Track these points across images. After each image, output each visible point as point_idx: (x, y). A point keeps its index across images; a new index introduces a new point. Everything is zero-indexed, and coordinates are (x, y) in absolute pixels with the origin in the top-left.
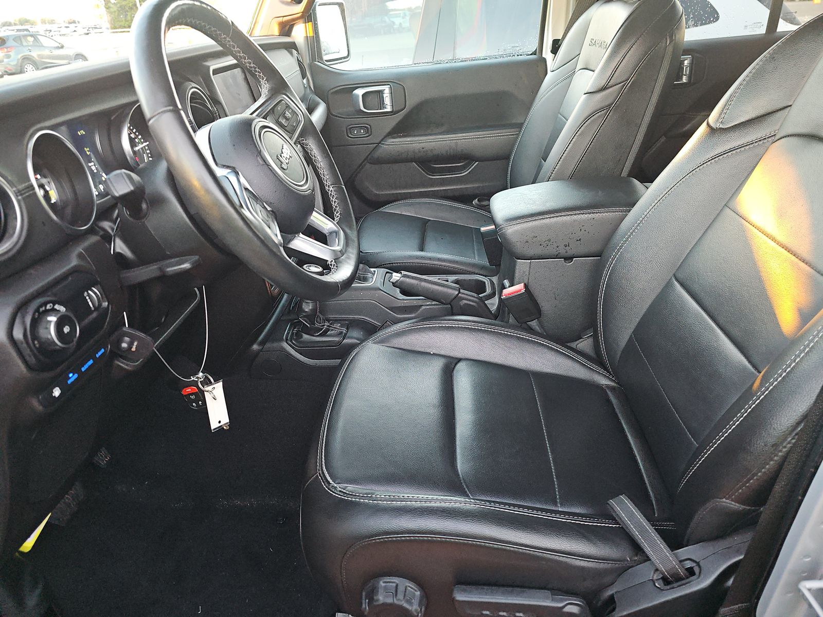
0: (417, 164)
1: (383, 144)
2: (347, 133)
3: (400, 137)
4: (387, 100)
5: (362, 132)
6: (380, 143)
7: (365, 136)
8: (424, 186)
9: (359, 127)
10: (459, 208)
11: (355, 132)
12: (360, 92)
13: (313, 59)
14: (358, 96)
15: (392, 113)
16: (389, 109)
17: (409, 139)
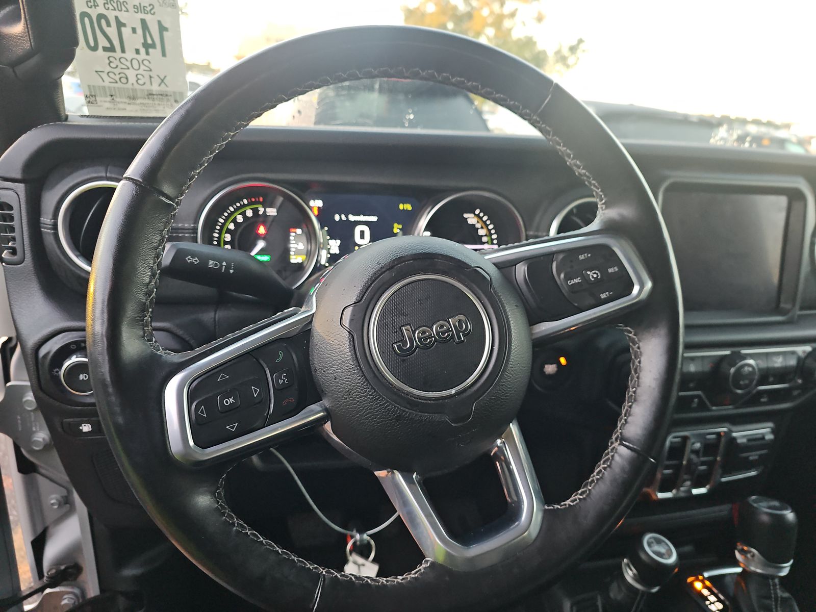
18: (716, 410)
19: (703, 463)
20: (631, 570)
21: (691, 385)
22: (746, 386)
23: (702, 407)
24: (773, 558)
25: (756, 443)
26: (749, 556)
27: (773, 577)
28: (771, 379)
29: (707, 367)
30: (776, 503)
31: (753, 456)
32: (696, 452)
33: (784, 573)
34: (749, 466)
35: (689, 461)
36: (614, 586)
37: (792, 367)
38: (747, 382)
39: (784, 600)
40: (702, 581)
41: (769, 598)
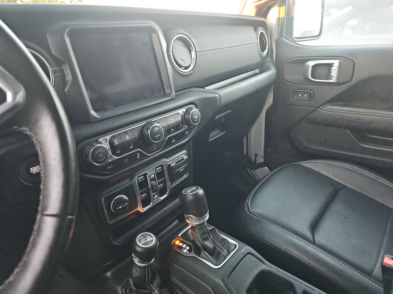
0: (351, 131)
1: (321, 109)
2: (293, 94)
3: (339, 105)
4: (334, 72)
5: (306, 96)
6: (319, 107)
7: (306, 99)
8: (352, 151)
9: (304, 92)
10: (383, 184)
11: (300, 96)
12: (311, 64)
13: (281, 35)
14: (308, 66)
15: (336, 84)
16: (334, 80)
17: (347, 109)
18: (152, 156)
19: (159, 183)
20: (136, 259)
21: (131, 147)
22: (159, 138)
23: (143, 156)
24: (200, 215)
25: (180, 162)
26: (190, 219)
27: (204, 223)
28: (172, 130)
29: (136, 134)
30: (194, 188)
31: (181, 169)
32: (154, 179)
33: (208, 217)
34: (182, 174)
35: (152, 185)
36: (134, 269)
37: (180, 121)
38: (159, 135)
39: (211, 231)
40: (179, 239)
41: (205, 233)
